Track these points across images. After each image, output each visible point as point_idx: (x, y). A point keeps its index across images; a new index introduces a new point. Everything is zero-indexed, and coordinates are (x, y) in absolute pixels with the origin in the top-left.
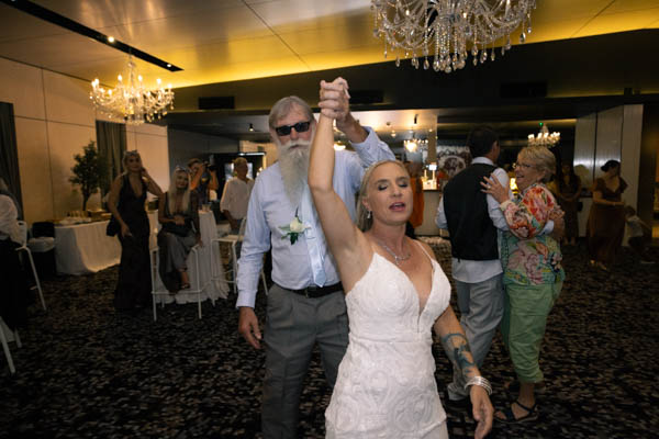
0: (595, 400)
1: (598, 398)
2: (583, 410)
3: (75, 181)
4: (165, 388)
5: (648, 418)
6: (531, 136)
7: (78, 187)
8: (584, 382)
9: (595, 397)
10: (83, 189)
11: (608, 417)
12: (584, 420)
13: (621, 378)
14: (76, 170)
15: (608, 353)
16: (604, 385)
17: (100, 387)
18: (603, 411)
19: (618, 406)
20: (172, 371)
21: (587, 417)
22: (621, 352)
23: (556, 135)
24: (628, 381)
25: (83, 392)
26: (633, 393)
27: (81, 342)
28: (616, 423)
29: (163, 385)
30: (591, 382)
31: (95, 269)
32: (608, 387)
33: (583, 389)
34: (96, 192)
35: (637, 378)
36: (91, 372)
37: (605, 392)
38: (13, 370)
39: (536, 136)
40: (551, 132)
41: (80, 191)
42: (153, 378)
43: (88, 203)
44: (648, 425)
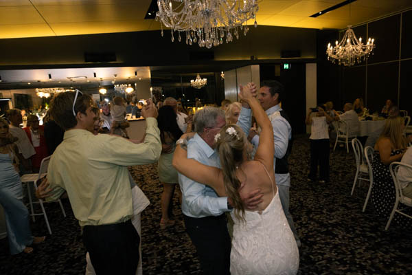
0: (311, 234)
1: (312, 232)
2: (311, 242)
5: (337, 236)
8: (299, 225)
9: (309, 232)
11: (323, 242)
12: (315, 247)
13: (311, 216)
15: (295, 204)
16: (307, 223)
18: (318, 239)
19: (322, 233)
21: (315, 245)
22: (301, 202)
24: (315, 217)
26: (322, 224)
28: (328, 244)
30: (301, 224)
32: (310, 224)
33: (301, 228)
35: (317, 214)
37: (311, 227)
44: (340, 240)
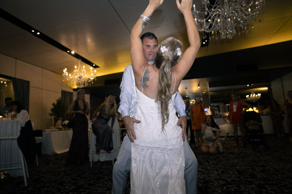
3: (51, 115)
4: (104, 188)
6: (247, 96)
7: (53, 117)
10: (54, 118)
14: (52, 110)
17: (70, 189)
20: (106, 183)
23: (259, 95)
25: (62, 191)
27: (57, 175)
29: (103, 187)
31: (59, 152)
34: (60, 120)
36: (65, 184)
38: (26, 185)
39: (250, 96)
40: (256, 94)
41: (53, 119)
42: (97, 185)
43: (56, 124)
